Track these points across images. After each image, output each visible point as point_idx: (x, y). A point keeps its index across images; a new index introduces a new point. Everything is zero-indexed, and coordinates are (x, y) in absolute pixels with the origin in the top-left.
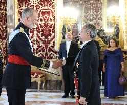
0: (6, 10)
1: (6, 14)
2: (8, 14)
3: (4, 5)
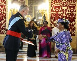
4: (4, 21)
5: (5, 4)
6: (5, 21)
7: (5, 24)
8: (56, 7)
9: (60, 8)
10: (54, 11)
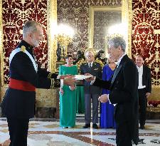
4: (44, 58)
5: (46, 25)
6: (46, 58)
7: (46, 65)
9: (150, 32)
10: (137, 39)
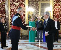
0: (5, 8)
1: (5, 10)
2: (6, 10)
3: (4, 6)
4: (24, 19)
5: (25, 8)
7: (25, 21)
8: (56, 9)
9: (60, 10)
10: (55, 12)
